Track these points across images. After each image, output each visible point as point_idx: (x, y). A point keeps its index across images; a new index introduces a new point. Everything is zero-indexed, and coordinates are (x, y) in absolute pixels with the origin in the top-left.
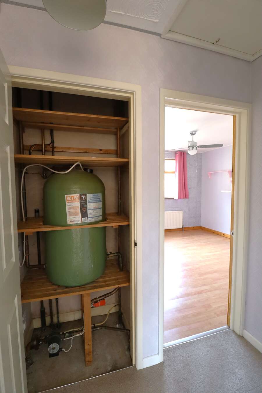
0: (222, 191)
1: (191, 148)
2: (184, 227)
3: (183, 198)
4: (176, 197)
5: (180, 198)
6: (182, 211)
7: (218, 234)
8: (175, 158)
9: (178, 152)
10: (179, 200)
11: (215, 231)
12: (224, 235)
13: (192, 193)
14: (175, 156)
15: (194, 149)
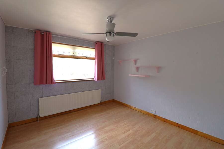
0: (130, 75)
1: (108, 34)
2: (102, 101)
3: (101, 79)
4: (96, 79)
5: (99, 80)
6: (100, 90)
7: (126, 106)
8: (95, 47)
9: (97, 43)
10: (98, 81)
11: (124, 104)
12: (130, 107)
13: (108, 75)
14: (95, 46)
15: (112, 35)
